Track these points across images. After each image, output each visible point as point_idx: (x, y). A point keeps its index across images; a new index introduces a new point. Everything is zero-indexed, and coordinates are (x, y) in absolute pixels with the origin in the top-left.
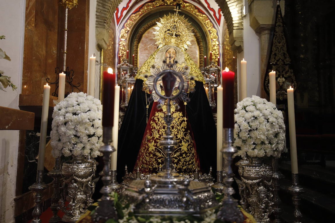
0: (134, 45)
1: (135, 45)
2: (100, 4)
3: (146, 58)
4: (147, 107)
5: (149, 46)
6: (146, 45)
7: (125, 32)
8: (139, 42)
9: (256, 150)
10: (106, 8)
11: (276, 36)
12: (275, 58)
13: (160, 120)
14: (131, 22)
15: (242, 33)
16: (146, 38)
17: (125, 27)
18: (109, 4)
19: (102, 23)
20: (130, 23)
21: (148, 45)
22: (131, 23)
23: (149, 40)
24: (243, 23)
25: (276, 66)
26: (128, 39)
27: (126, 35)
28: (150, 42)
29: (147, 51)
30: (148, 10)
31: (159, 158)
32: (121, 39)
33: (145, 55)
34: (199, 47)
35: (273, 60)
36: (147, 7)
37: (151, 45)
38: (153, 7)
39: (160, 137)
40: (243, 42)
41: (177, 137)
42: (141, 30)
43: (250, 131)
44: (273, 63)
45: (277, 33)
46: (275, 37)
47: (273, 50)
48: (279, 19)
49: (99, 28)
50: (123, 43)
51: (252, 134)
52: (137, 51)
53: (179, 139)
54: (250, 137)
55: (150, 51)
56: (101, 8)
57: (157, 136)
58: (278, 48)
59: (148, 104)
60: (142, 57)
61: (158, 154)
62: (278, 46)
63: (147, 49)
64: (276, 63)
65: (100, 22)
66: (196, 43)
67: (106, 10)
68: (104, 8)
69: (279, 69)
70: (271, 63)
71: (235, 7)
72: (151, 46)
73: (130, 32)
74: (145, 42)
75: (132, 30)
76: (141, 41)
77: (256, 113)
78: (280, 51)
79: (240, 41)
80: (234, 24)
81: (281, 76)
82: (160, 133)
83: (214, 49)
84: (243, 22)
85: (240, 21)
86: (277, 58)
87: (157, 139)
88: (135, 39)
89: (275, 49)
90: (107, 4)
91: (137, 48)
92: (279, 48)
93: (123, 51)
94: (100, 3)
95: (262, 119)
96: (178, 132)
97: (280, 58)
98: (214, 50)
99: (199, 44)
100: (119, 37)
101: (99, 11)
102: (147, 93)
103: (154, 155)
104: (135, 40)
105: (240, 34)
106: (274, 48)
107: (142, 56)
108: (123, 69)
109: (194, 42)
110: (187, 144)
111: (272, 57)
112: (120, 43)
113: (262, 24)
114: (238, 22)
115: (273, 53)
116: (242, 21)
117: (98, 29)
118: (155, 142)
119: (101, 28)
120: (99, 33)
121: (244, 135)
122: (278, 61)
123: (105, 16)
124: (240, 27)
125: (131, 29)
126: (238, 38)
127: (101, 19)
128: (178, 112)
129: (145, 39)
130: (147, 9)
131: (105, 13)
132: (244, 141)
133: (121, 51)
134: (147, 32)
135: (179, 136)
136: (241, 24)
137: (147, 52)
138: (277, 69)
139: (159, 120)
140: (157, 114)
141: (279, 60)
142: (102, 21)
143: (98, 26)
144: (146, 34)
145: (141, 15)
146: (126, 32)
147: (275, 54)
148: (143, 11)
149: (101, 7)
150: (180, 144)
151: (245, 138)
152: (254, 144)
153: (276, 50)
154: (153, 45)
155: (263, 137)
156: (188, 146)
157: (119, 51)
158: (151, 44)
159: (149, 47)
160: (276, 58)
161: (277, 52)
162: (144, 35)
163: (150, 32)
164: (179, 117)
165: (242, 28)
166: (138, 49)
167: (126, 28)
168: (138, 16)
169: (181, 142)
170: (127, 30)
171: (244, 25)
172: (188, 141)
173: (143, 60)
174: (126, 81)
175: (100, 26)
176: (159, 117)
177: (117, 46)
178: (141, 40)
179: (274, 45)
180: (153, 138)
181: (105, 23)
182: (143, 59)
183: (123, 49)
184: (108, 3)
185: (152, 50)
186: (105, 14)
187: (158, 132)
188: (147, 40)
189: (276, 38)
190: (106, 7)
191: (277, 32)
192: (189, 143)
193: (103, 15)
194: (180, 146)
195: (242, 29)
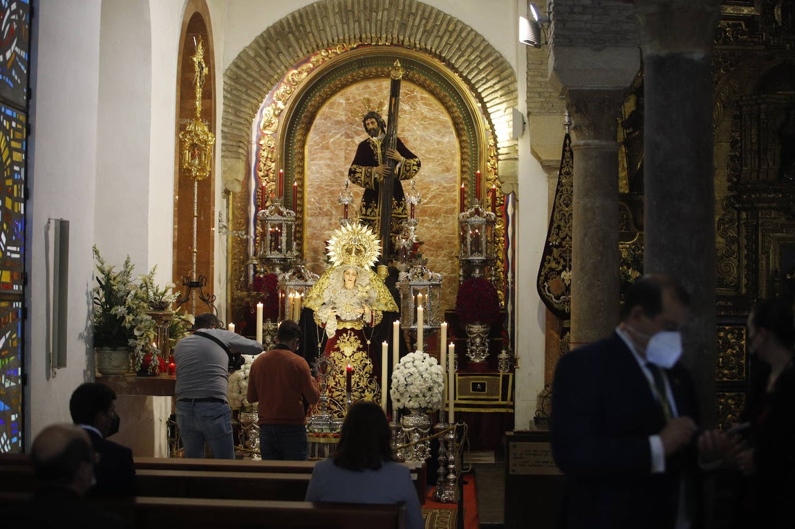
0: (295, 140)
1: (298, 141)
2: (230, 110)
3: (324, 171)
4: (320, 345)
5: (332, 140)
6: (324, 136)
7: (274, 113)
8: (307, 130)
9: (411, 402)
10: (242, 118)
11: (562, 192)
12: (557, 234)
13: (337, 363)
14: (288, 88)
15: (515, 167)
16: (325, 119)
17: (274, 102)
18: (248, 108)
19: (234, 149)
20: (286, 92)
21: (331, 137)
22: (288, 92)
23: (332, 124)
24: (517, 148)
25: (560, 249)
26: (280, 132)
27: (275, 120)
28: (335, 129)
29: (327, 151)
30: (330, 58)
31: (335, 412)
32: (265, 132)
33: (322, 162)
34: (461, 142)
35: (555, 237)
36: (327, 51)
37: (338, 136)
38: (343, 51)
39: (336, 385)
40: (518, 184)
41: (358, 385)
42: (313, 102)
43: (406, 385)
44: (554, 243)
45: (564, 188)
46: (559, 194)
47: (555, 218)
48: (568, 160)
49: (227, 157)
50: (269, 143)
51: (408, 389)
52: (303, 153)
53: (362, 387)
54: (407, 391)
55: (336, 152)
56: (231, 117)
57: (333, 384)
58: (565, 215)
59: (320, 342)
60: (314, 168)
61: (333, 407)
62: (565, 212)
63: (327, 148)
64: (560, 243)
65: (229, 147)
66: (452, 129)
67: (242, 121)
68: (238, 116)
69: (564, 255)
70: (551, 244)
71: (501, 113)
72: (339, 139)
73: (284, 114)
74: (323, 129)
75: (291, 109)
76: (313, 127)
77: (413, 370)
78: (567, 220)
79: (512, 184)
80: (499, 149)
81: (567, 269)
82: (337, 380)
83: (492, 155)
84: (517, 145)
85: (511, 143)
86: (562, 235)
87: (332, 387)
88: (297, 125)
89: (558, 217)
90: (243, 109)
91: (303, 147)
92: (567, 215)
93: (269, 163)
94: (230, 106)
95: (417, 375)
96: (360, 379)
97: (567, 235)
98: (492, 157)
99: (459, 135)
100: (259, 126)
101: (229, 124)
102: (319, 326)
103: (329, 408)
104: (298, 128)
105: (512, 171)
106: (557, 215)
107: (315, 164)
108: (273, 222)
109: (449, 127)
110: (372, 394)
111: (552, 231)
112: (262, 142)
113: (546, 160)
114: (507, 144)
115: (555, 225)
116: (515, 142)
117: (226, 160)
118: (330, 392)
119: (232, 157)
120: (228, 169)
121: (402, 389)
122: (563, 239)
123: (240, 134)
124: (512, 156)
125: (288, 106)
126: (507, 177)
127: (231, 140)
128: (361, 352)
129: (323, 121)
130: (327, 56)
131: (241, 127)
132: (402, 395)
133: (263, 160)
134: (327, 104)
135: (361, 384)
136: (514, 148)
137: (327, 154)
138: (562, 255)
139: (335, 362)
140: (332, 355)
141: (565, 237)
142: (234, 144)
143: (226, 154)
144: (325, 109)
145: (312, 70)
146: (277, 113)
147: (559, 227)
148: (317, 61)
149: (232, 115)
150: (363, 395)
151: (402, 392)
152: (410, 396)
153: (561, 220)
154: (342, 136)
155: (416, 391)
156: (374, 396)
157: (258, 161)
158: (337, 133)
159: (334, 143)
160: (560, 234)
161: (562, 224)
162: (320, 112)
163: (335, 103)
164: (362, 359)
165: (517, 157)
166: (306, 147)
167: (276, 104)
168: (306, 74)
169: (364, 392)
170: (279, 109)
171: (519, 153)
172: (374, 391)
173: (317, 175)
174: (287, 286)
175: (230, 154)
176: (335, 359)
177: (254, 147)
178: (314, 124)
179: (557, 210)
180: (328, 386)
181: (239, 147)
182: (318, 173)
183: (269, 156)
184: (245, 107)
185: (341, 149)
186: (239, 129)
187: (334, 379)
188: (329, 124)
189: (561, 196)
190: (242, 115)
191: (562, 186)
192: (375, 393)
193: (236, 132)
194: (362, 397)
195: (516, 159)
